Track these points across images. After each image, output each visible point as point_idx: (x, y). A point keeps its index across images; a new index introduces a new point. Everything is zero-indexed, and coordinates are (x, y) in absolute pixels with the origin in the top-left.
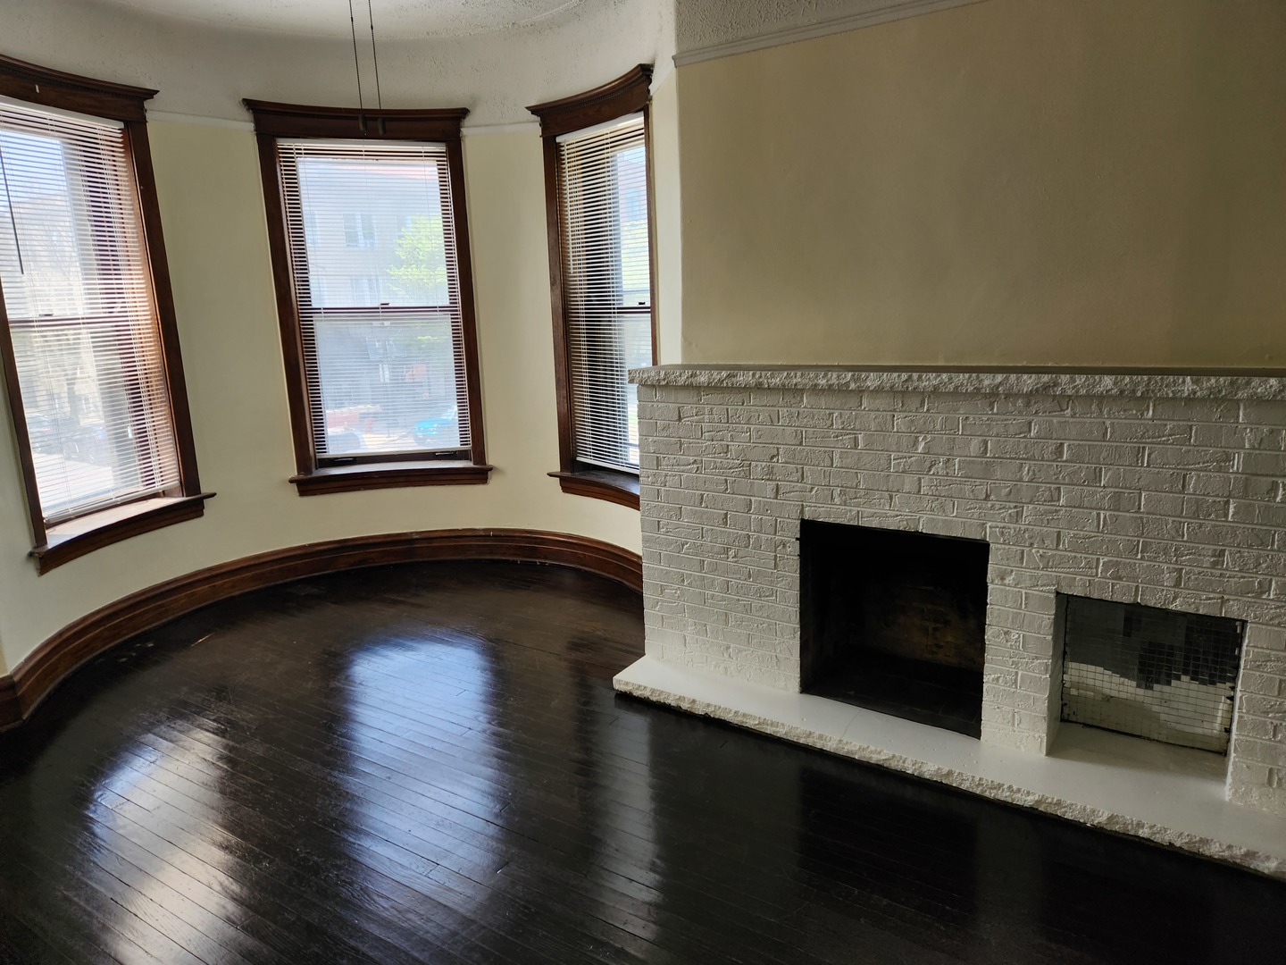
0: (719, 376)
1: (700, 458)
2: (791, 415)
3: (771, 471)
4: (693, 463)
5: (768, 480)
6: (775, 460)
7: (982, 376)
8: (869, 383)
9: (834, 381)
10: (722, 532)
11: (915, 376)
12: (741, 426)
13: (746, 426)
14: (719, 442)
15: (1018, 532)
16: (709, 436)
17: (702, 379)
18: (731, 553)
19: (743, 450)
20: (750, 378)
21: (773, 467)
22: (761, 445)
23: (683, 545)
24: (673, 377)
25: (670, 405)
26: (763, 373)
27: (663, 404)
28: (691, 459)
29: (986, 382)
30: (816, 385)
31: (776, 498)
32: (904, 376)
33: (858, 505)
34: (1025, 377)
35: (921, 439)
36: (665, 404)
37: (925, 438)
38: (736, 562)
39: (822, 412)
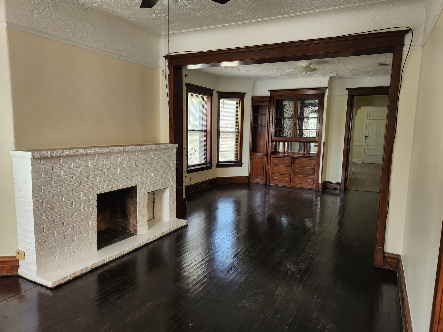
0: (73, 152)
1: (61, 183)
2: (93, 162)
3: (88, 181)
4: (59, 186)
5: (87, 185)
6: (89, 177)
7: (137, 146)
8: (115, 150)
9: (107, 150)
10: (71, 208)
11: (125, 147)
12: (77, 168)
13: (79, 168)
14: (69, 176)
15: (142, 182)
16: (65, 174)
17: (66, 153)
18: (75, 215)
19: (78, 176)
20: (84, 151)
21: (88, 180)
22: (84, 174)
23: (55, 220)
24: (54, 153)
25: (48, 165)
26: (88, 149)
27: (44, 165)
28: (58, 184)
29: (137, 148)
30: (103, 152)
31: (90, 190)
32: (123, 147)
33: (111, 185)
34: (143, 146)
35: (124, 164)
36: (46, 165)
37: (125, 163)
38: (76, 217)
39: (102, 160)
